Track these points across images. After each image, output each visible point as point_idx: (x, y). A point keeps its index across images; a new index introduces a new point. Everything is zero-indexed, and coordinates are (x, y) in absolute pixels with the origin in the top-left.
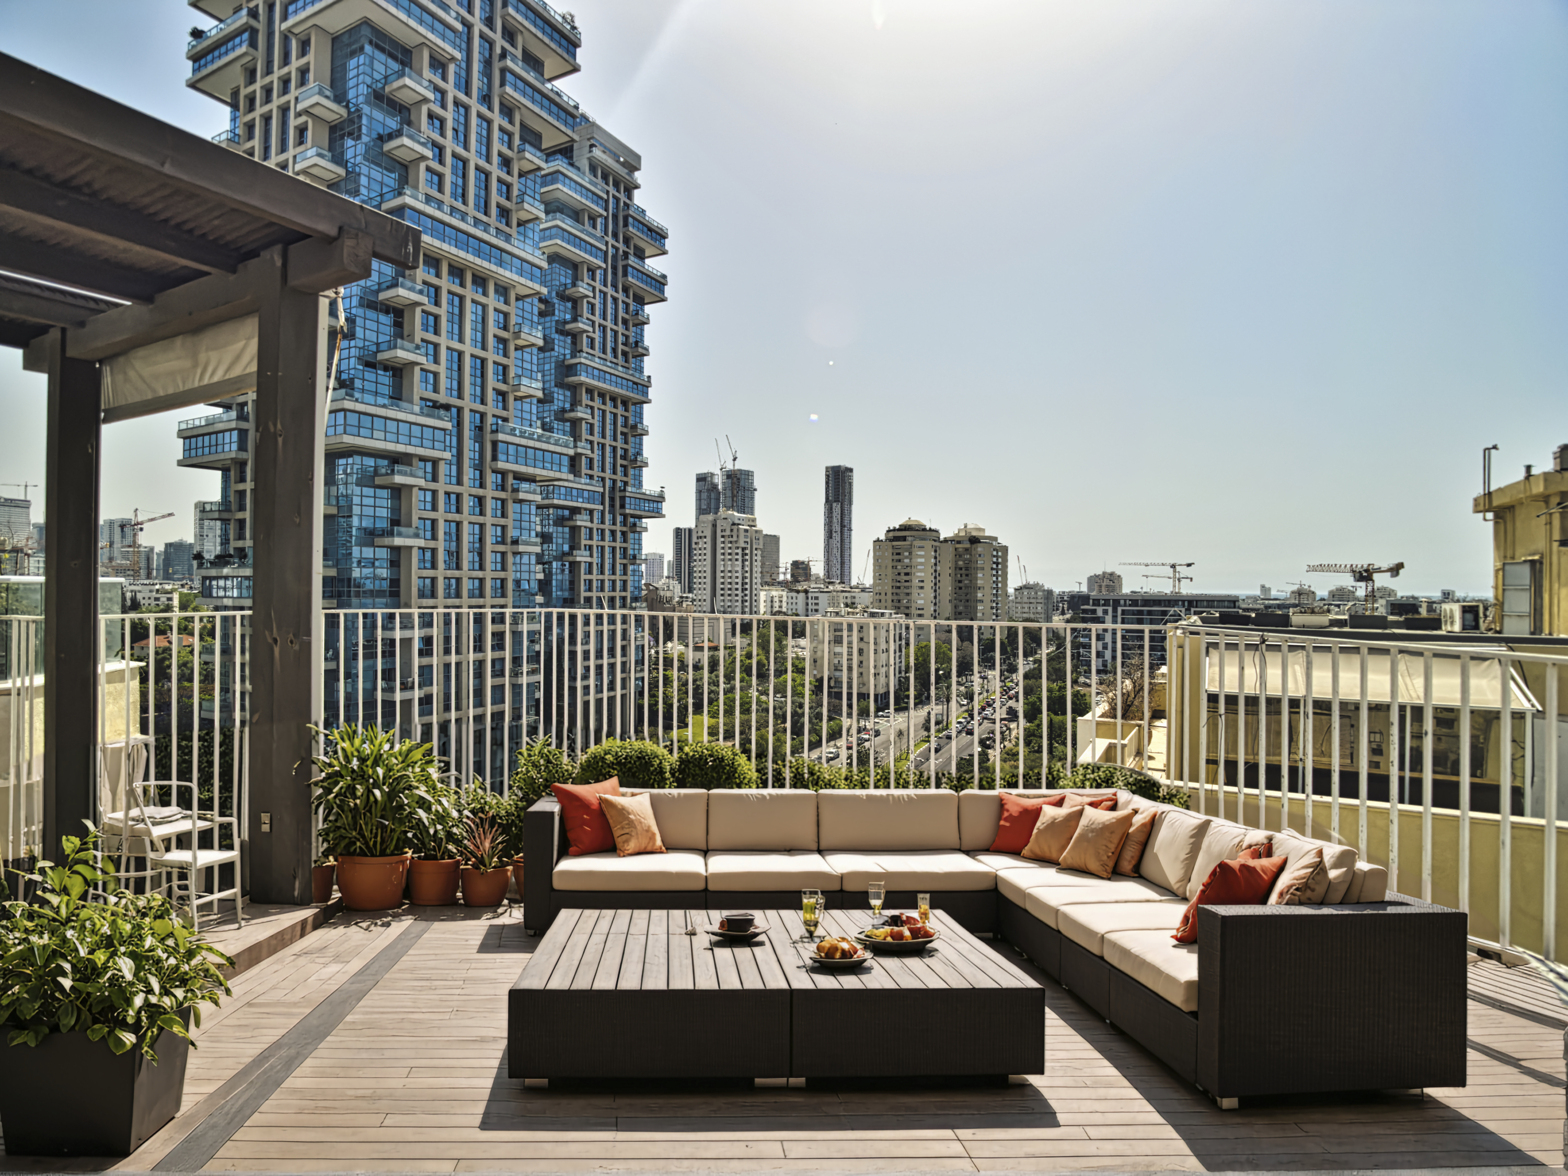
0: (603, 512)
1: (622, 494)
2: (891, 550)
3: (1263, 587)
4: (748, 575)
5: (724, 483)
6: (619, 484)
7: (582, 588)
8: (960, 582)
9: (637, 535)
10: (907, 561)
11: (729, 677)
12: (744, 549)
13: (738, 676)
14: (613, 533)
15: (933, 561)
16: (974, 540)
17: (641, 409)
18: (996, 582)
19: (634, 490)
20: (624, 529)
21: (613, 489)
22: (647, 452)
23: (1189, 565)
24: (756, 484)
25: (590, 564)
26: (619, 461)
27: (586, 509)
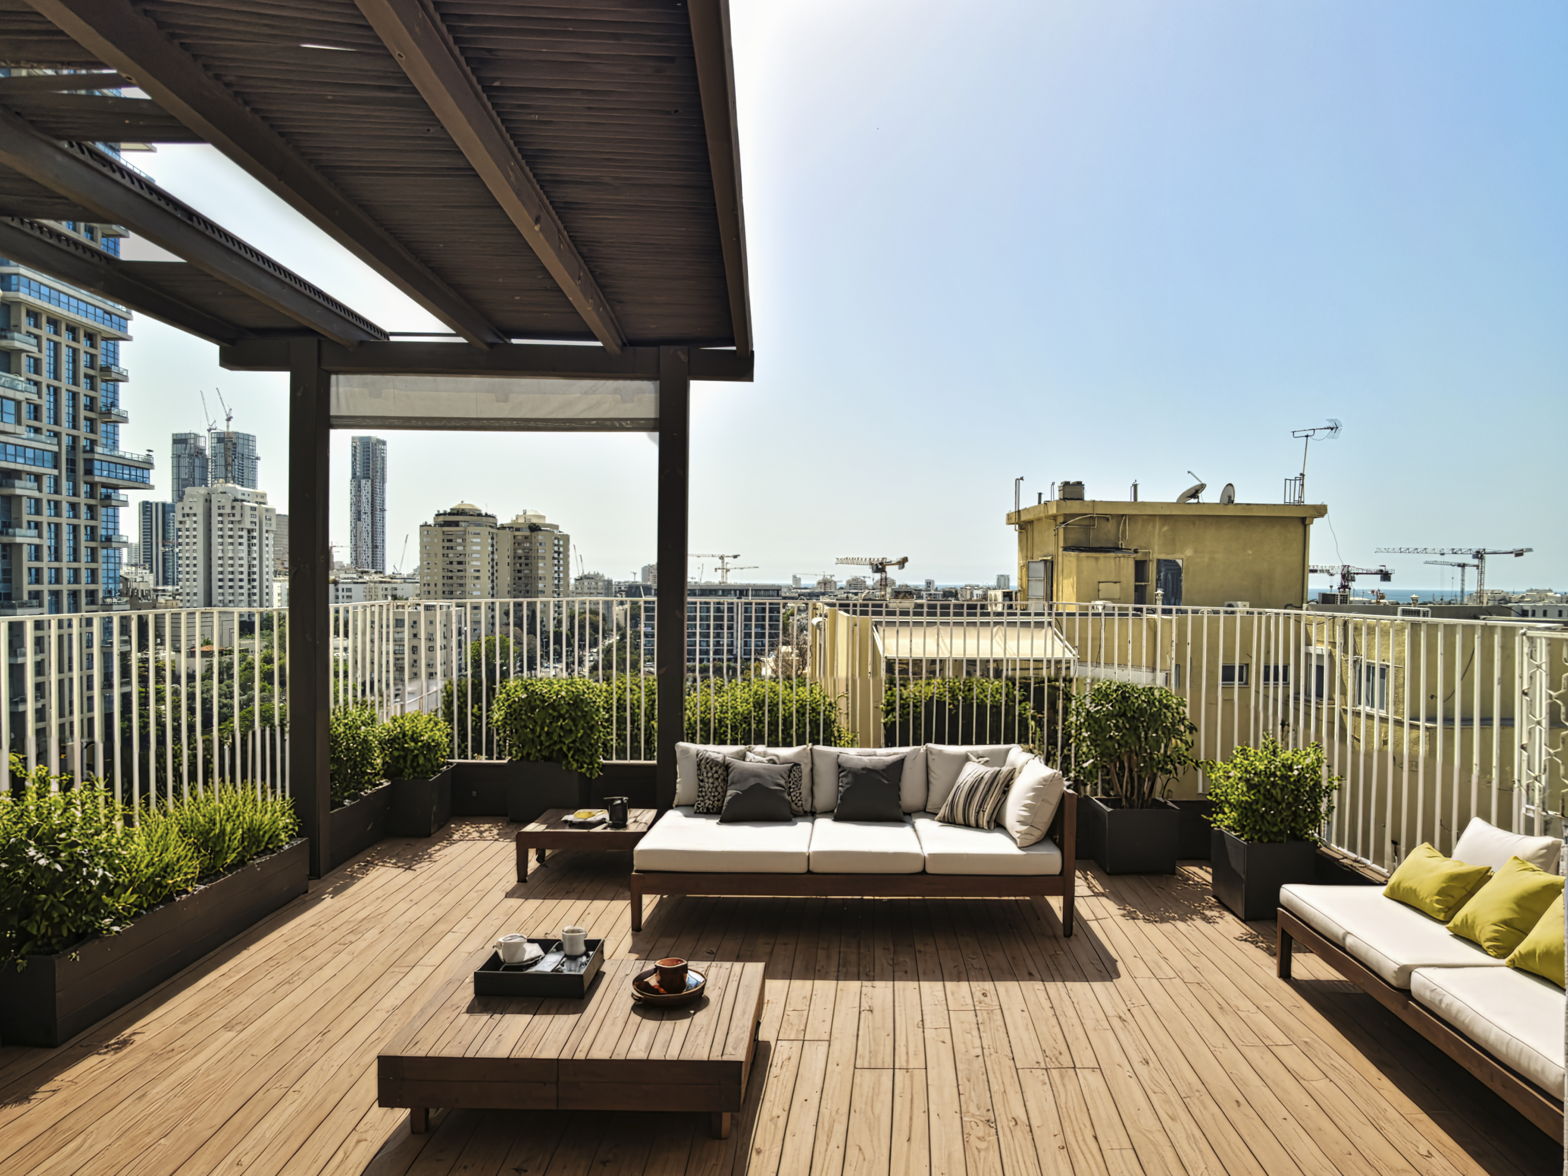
0: (57, 480)
1: (88, 456)
2: (441, 537)
3: (794, 577)
4: (256, 562)
5: (213, 448)
6: (83, 442)
7: (26, 578)
8: (519, 571)
9: (111, 511)
10: (460, 548)
11: (246, 687)
12: (249, 531)
13: (257, 685)
14: (74, 507)
15: (490, 549)
16: (534, 528)
17: (116, 347)
18: (558, 572)
19: (106, 451)
20: (92, 502)
21: (73, 447)
22: (124, 404)
23: (735, 557)
24: (259, 452)
25: (38, 548)
26: (83, 413)
27: (29, 473)
